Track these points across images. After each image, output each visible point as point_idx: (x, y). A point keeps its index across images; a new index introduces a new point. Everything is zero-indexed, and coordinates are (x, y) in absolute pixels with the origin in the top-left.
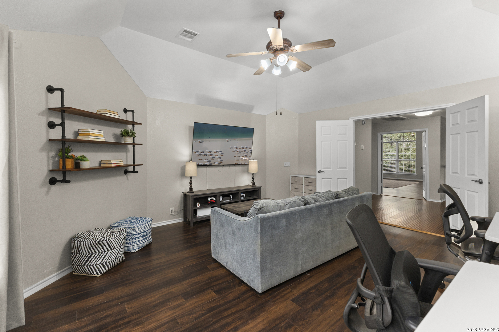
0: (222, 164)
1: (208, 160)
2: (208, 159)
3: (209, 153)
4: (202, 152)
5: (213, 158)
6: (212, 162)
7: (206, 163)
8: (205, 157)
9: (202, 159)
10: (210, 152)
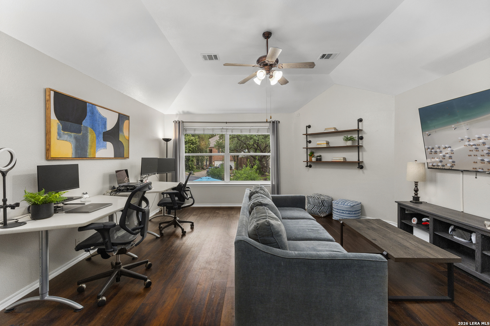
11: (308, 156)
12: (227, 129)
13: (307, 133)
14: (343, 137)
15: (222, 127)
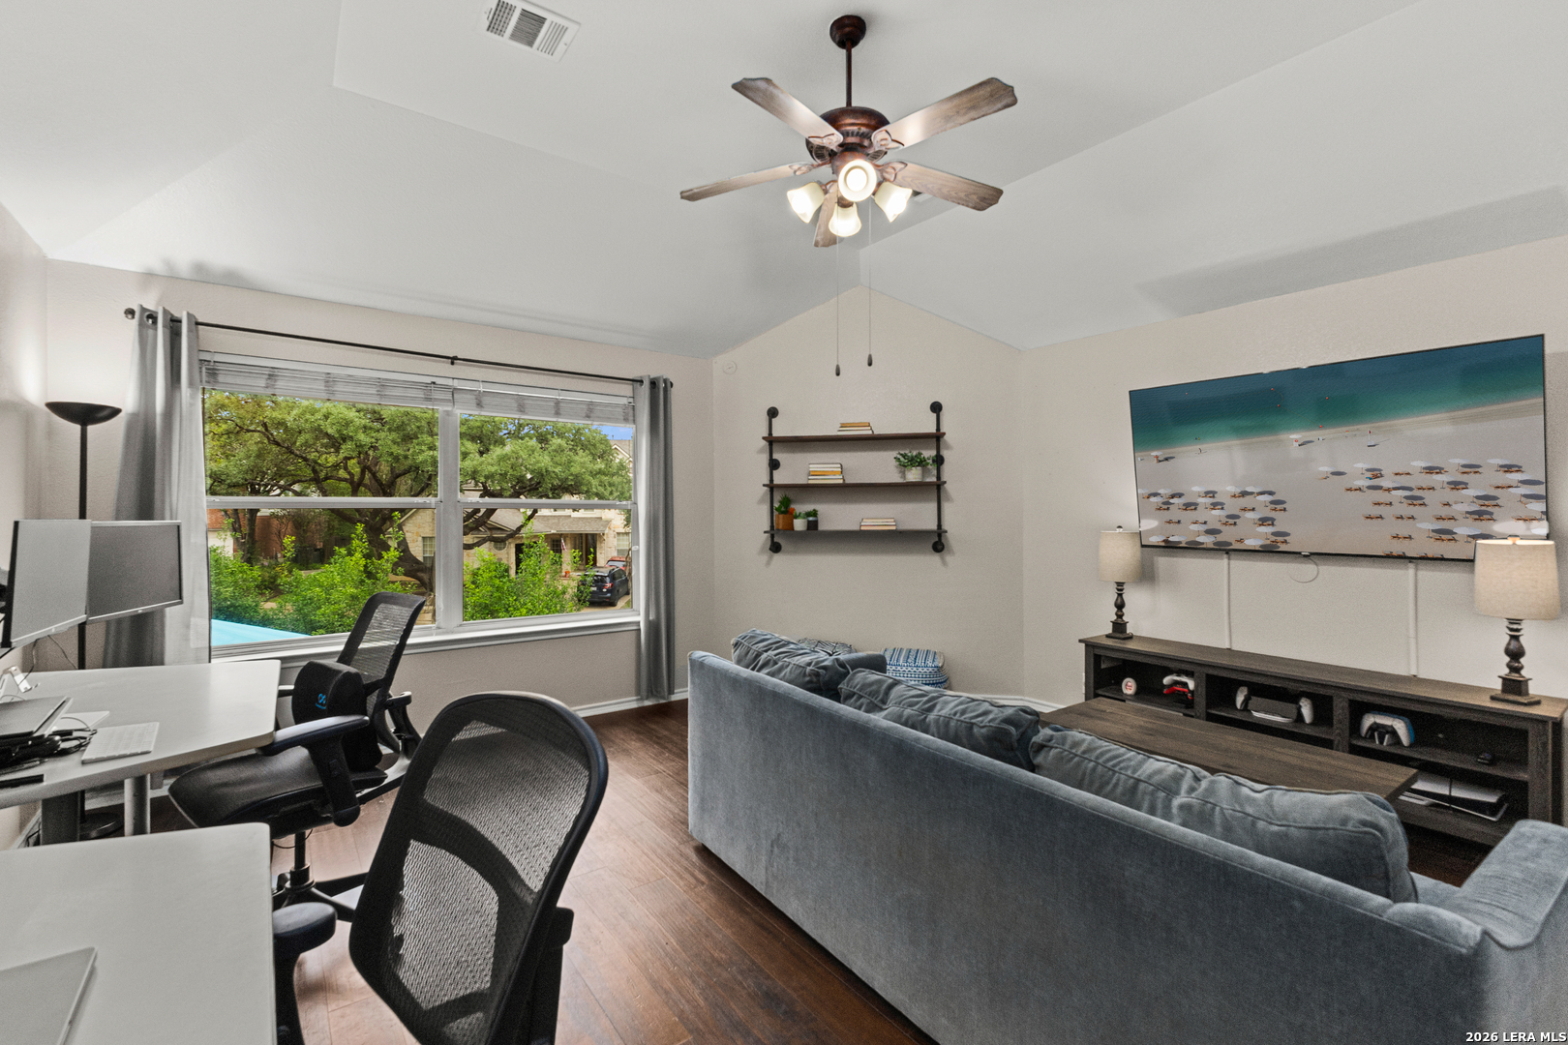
0: (1283, 548)
1: (1205, 527)
2: (1205, 523)
3: (1209, 501)
4: (1173, 497)
5: (1231, 521)
6: (1228, 535)
7: (1200, 539)
8: (1191, 515)
9: (1179, 522)
10: (1211, 494)
11: (776, 513)
12: (454, 391)
13: (770, 434)
14: (895, 454)
15: (429, 380)
